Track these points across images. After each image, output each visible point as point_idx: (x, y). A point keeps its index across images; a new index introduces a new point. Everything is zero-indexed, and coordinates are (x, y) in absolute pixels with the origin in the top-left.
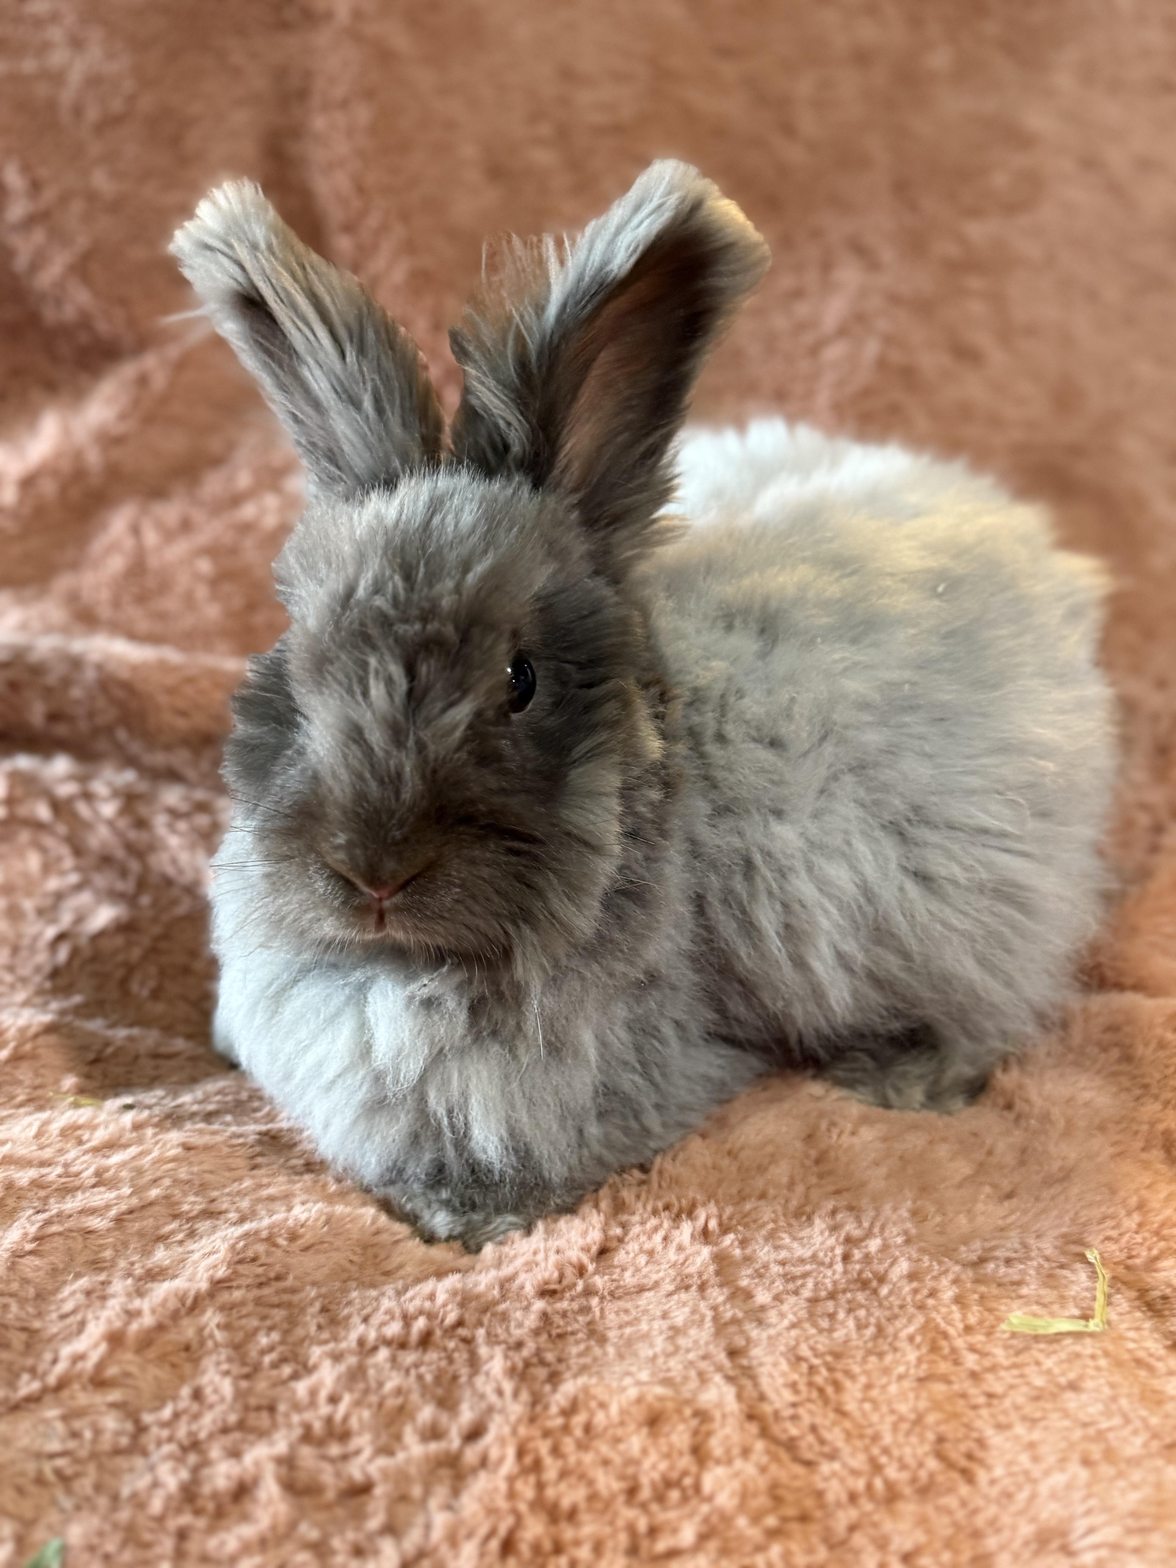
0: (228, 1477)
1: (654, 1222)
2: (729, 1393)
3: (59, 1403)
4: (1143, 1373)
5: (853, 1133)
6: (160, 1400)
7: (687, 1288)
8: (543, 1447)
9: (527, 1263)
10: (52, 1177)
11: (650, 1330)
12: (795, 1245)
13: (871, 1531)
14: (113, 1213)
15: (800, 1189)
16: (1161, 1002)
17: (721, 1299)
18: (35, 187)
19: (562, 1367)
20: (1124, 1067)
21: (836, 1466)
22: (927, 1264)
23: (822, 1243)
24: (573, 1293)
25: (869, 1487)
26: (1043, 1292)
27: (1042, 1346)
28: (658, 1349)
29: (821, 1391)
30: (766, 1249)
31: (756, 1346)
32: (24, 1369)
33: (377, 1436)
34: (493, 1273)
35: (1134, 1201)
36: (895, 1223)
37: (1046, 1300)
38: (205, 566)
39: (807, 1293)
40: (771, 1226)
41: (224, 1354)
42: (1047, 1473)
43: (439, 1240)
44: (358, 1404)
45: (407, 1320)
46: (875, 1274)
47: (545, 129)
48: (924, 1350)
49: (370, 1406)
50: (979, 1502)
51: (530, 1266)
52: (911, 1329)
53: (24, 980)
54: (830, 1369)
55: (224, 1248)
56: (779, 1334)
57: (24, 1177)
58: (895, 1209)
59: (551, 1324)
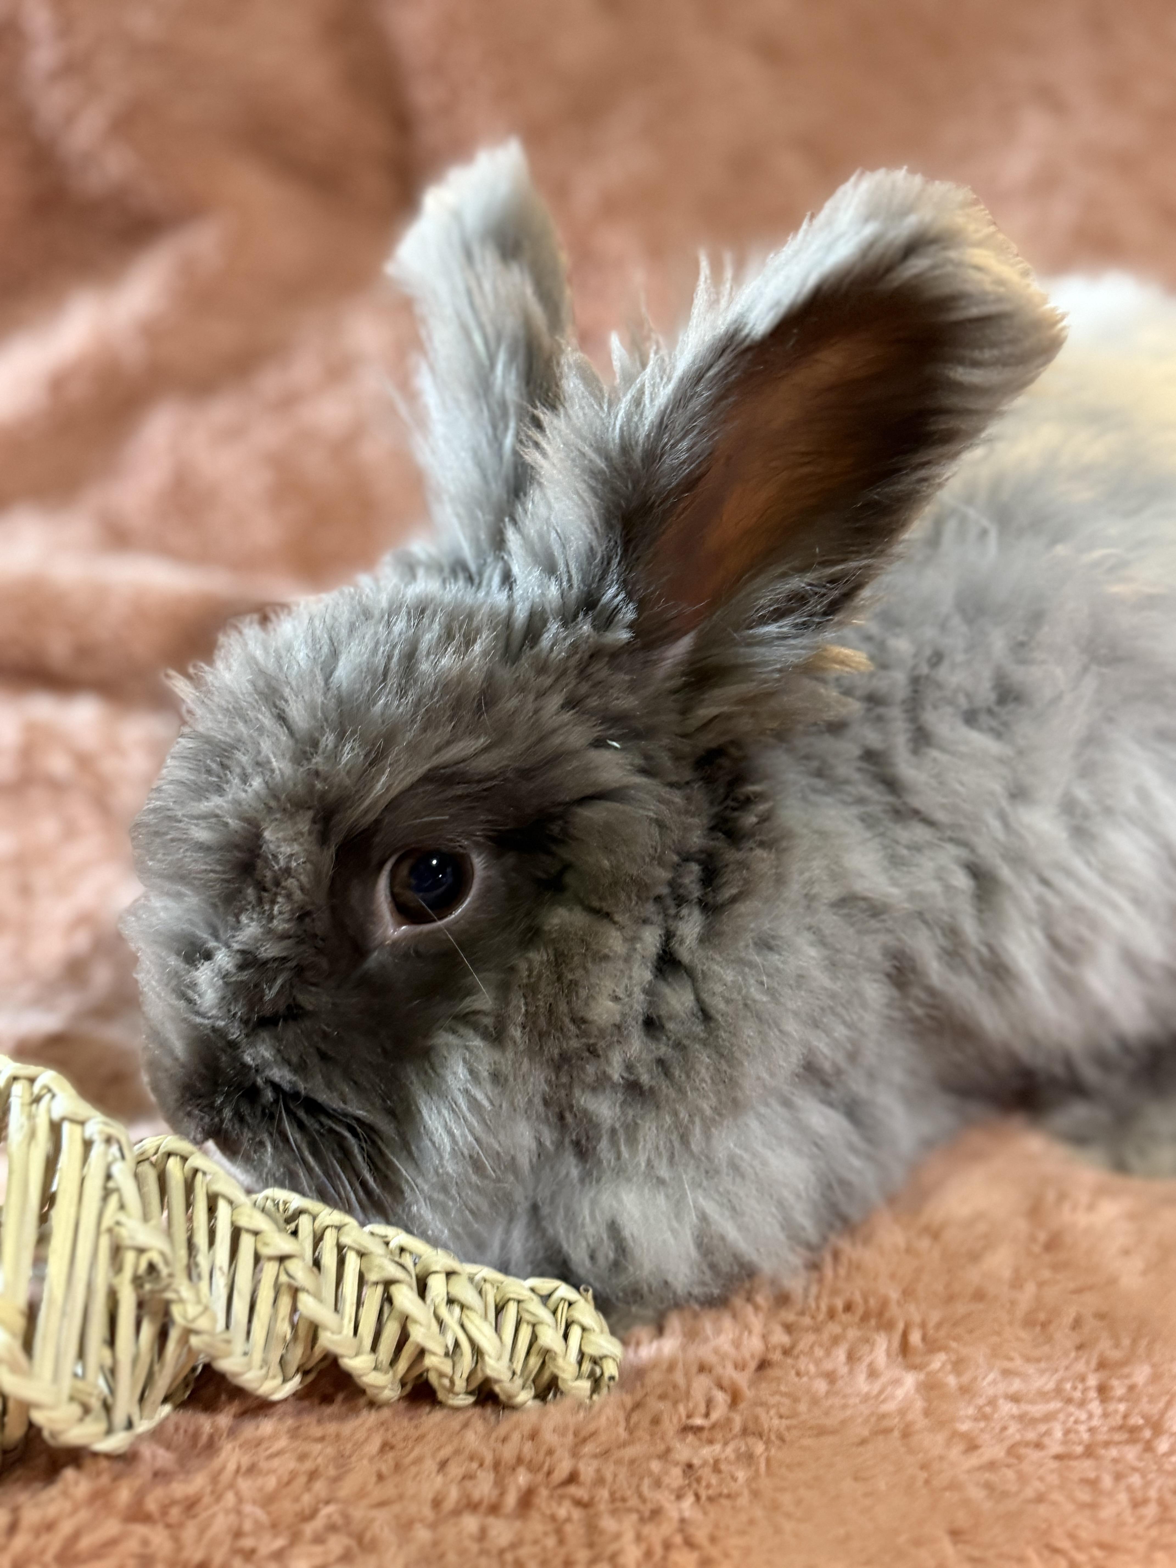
1: (833, 1329)
5: (1091, 1208)
23: (1068, 1369)
24: (727, 1432)
30: (991, 1376)
39: (1054, 1446)
40: (994, 1339)
59: (698, 1480)
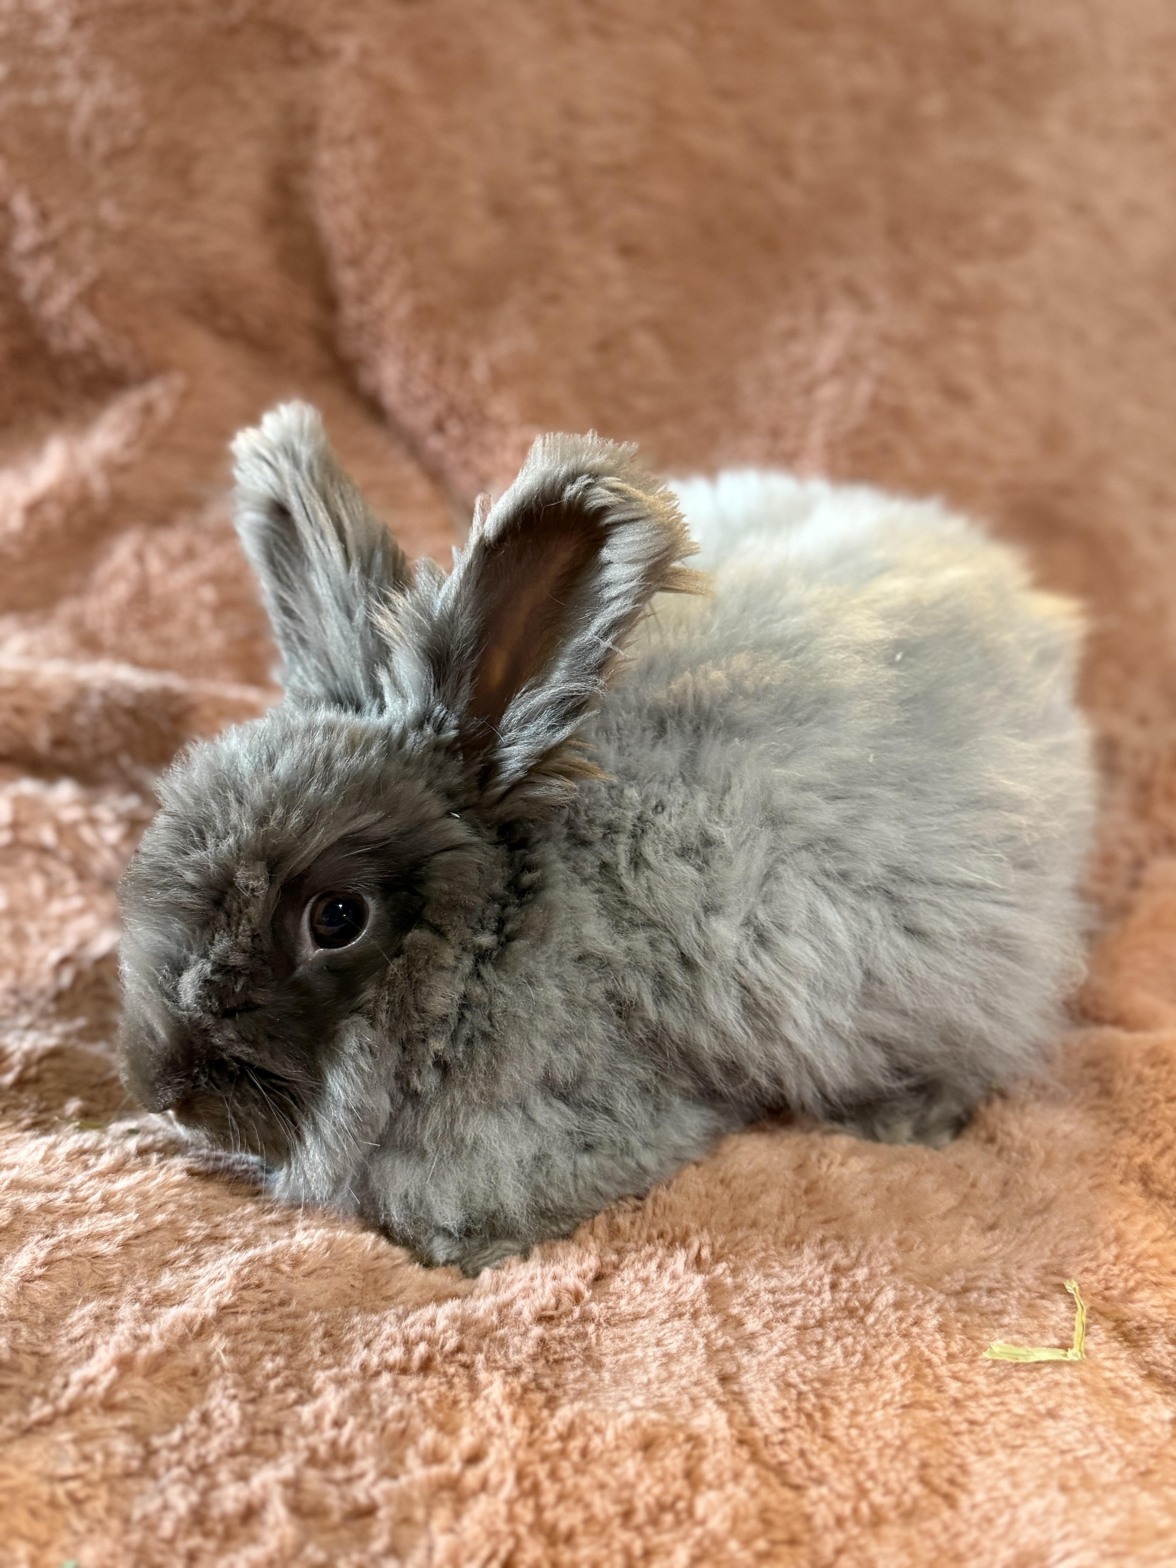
0: (237, 1500)
1: (649, 1249)
2: (721, 1417)
3: (71, 1426)
4: (1119, 1402)
5: (842, 1164)
6: (170, 1424)
7: (681, 1316)
8: (542, 1471)
9: (524, 1289)
10: (59, 1203)
11: (645, 1356)
12: (785, 1273)
13: (857, 1554)
14: (120, 1238)
15: (790, 1218)
16: (1139, 1036)
17: (713, 1327)
18: (44, 217)
19: (558, 1393)
20: (1103, 1102)
21: (824, 1490)
22: (912, 1293)
23: (811, 1272)
24: (570, 1319)
25: (855, 1511)
26: (1024, 1321)
27: (1022, 1374)
28: (652, 1376)
29: (809, 1416)
30: (757, 1278)
31: (746, 1372)
32: (35, 1393)
33: (381, 1459)
34: (491, 1299)
35: (1111, 1233)
36: (881, 1253)
37: (1026, 1330)
38: (208, 594)
39: (795, 1321)
40: (762, 1254)
41: (230, 1380)
42: (1026, 1499)
43: (437, 1265)
44: (361, 1427)
45: (408, 1345)
46: (862, 1303)
47: (547, 168)
48: (909, 1378)
49: (373, 1430)
50: (962, 1527)
51: (527, 1292)
52: (896, 1357)
53: (28, 1004)
54: (818, 1396)
55: (229, 1274)
56: (769, 1361)
57: (32, 1202)
58: (881, 1239)
59: (548, 1350)
